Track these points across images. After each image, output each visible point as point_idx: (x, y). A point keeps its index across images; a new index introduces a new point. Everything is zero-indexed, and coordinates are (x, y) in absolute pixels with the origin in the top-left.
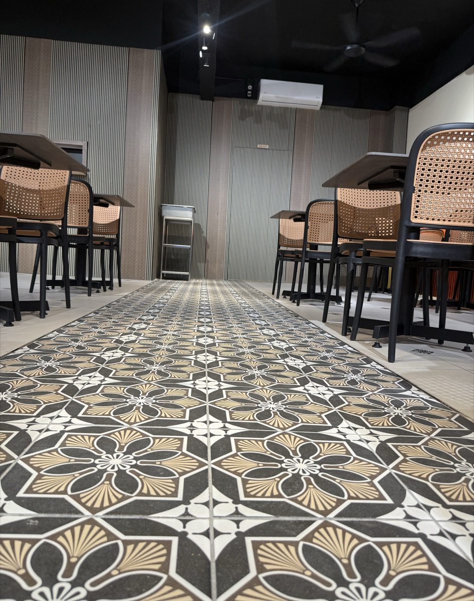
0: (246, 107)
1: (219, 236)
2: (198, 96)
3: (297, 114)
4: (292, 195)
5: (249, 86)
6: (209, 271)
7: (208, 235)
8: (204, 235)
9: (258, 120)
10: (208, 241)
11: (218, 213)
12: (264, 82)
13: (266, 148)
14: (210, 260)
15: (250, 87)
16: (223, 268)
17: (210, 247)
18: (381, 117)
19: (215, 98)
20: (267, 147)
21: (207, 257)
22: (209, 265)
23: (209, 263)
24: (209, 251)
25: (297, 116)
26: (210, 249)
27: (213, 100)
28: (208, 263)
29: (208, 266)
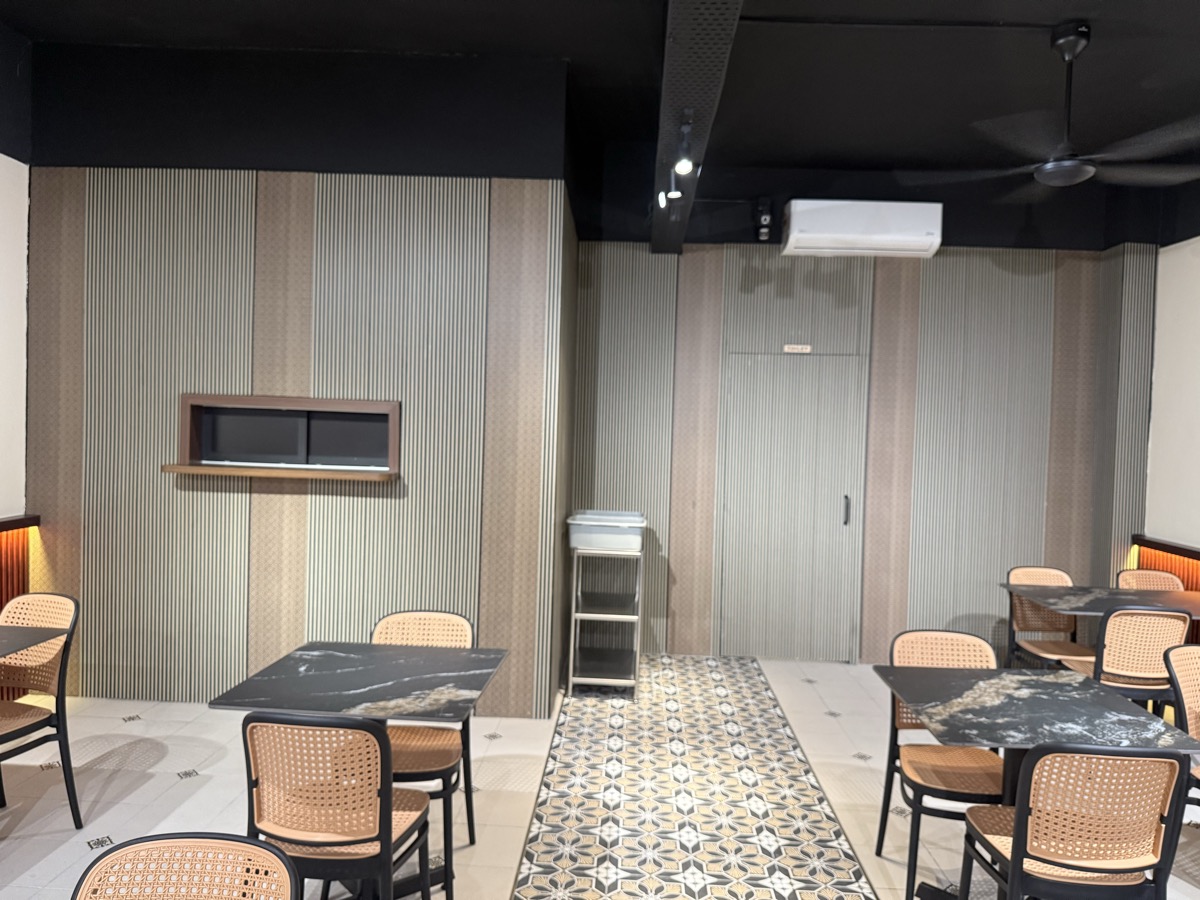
0: (757, 262)
1: (697, 555)
2: (646, 245)
3: (879, 271)
4: (871, 457)
5: (763, 218)
6: (677, 637)
7: (672, 554)
8: (664, 553)
9: (785, 289)
10: (672, 566)
11: (694, 504)
12: (799, 207)
13: (805, 351)
14: (677, 611)
15: (766, 219)
16: (709, 628)
17: (678, 579)
18: (1085, 268)
19: (685, 246)
20: (807, 349)
21: (672, 605)
22: (677, 624)
23: (677, 618)
24: (675, 590)
25: (878, 276)
26: (678, 586)
27: (680, 252)
28: (674, 618)
29: (673, 624)
